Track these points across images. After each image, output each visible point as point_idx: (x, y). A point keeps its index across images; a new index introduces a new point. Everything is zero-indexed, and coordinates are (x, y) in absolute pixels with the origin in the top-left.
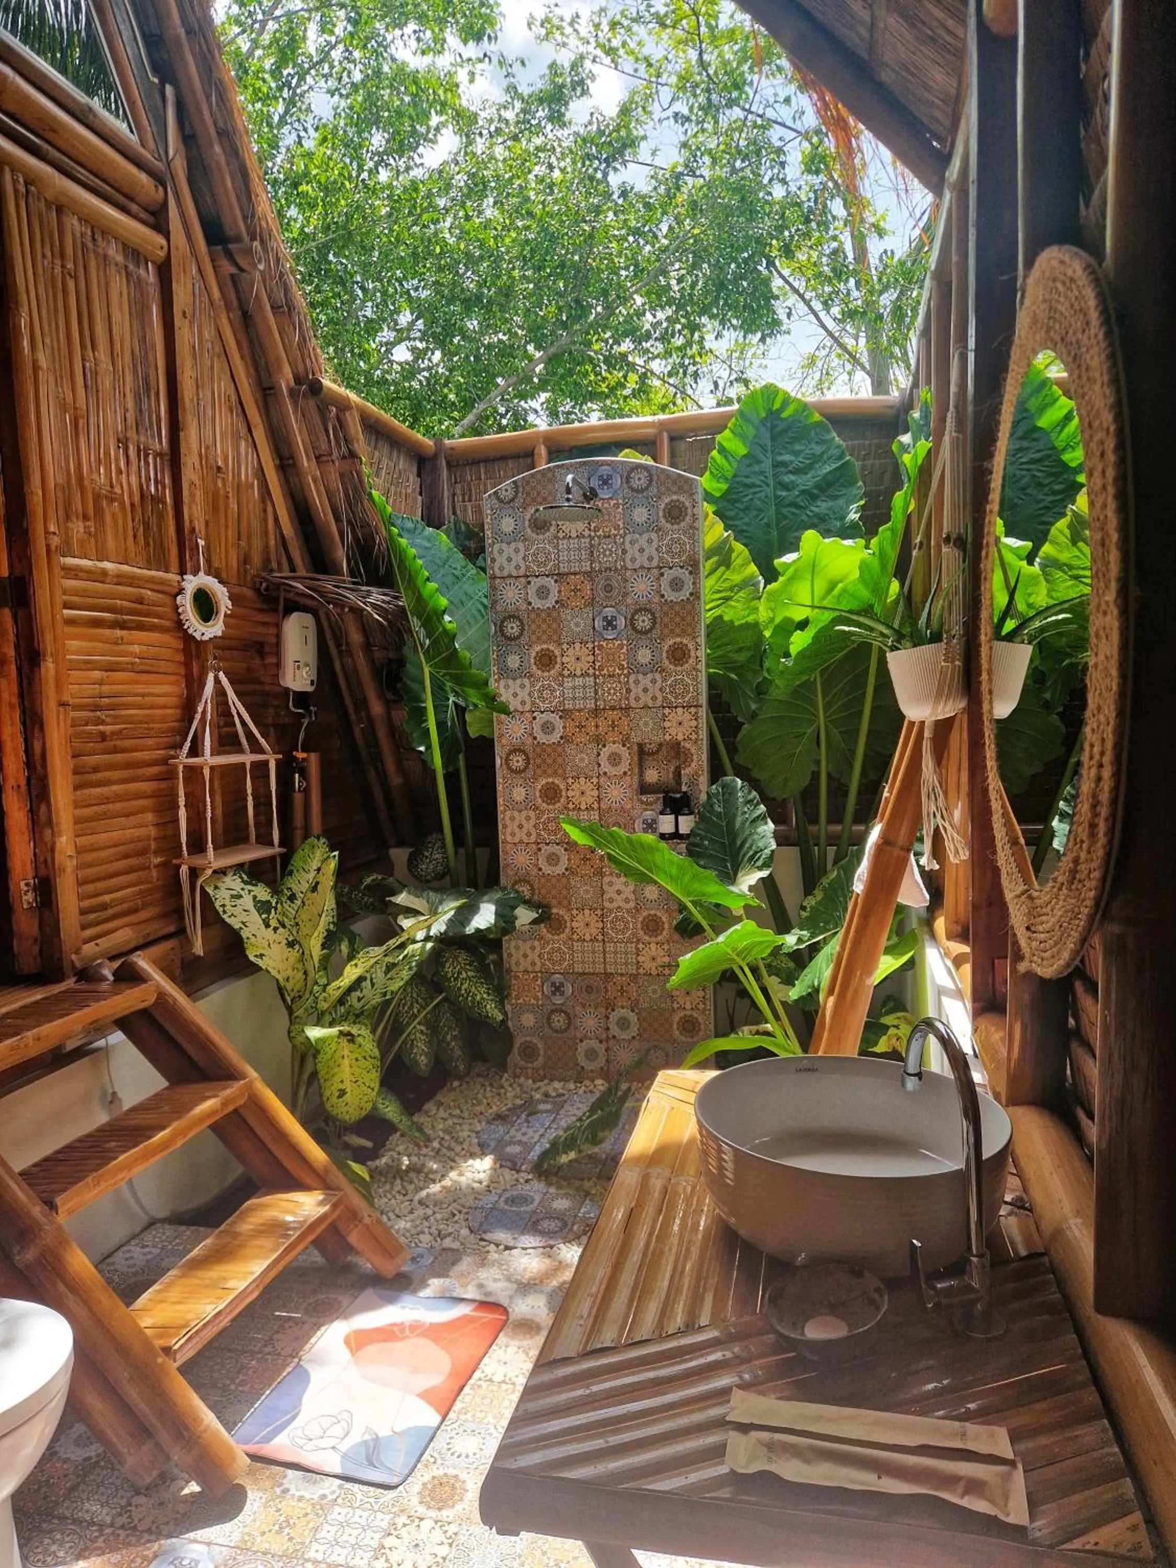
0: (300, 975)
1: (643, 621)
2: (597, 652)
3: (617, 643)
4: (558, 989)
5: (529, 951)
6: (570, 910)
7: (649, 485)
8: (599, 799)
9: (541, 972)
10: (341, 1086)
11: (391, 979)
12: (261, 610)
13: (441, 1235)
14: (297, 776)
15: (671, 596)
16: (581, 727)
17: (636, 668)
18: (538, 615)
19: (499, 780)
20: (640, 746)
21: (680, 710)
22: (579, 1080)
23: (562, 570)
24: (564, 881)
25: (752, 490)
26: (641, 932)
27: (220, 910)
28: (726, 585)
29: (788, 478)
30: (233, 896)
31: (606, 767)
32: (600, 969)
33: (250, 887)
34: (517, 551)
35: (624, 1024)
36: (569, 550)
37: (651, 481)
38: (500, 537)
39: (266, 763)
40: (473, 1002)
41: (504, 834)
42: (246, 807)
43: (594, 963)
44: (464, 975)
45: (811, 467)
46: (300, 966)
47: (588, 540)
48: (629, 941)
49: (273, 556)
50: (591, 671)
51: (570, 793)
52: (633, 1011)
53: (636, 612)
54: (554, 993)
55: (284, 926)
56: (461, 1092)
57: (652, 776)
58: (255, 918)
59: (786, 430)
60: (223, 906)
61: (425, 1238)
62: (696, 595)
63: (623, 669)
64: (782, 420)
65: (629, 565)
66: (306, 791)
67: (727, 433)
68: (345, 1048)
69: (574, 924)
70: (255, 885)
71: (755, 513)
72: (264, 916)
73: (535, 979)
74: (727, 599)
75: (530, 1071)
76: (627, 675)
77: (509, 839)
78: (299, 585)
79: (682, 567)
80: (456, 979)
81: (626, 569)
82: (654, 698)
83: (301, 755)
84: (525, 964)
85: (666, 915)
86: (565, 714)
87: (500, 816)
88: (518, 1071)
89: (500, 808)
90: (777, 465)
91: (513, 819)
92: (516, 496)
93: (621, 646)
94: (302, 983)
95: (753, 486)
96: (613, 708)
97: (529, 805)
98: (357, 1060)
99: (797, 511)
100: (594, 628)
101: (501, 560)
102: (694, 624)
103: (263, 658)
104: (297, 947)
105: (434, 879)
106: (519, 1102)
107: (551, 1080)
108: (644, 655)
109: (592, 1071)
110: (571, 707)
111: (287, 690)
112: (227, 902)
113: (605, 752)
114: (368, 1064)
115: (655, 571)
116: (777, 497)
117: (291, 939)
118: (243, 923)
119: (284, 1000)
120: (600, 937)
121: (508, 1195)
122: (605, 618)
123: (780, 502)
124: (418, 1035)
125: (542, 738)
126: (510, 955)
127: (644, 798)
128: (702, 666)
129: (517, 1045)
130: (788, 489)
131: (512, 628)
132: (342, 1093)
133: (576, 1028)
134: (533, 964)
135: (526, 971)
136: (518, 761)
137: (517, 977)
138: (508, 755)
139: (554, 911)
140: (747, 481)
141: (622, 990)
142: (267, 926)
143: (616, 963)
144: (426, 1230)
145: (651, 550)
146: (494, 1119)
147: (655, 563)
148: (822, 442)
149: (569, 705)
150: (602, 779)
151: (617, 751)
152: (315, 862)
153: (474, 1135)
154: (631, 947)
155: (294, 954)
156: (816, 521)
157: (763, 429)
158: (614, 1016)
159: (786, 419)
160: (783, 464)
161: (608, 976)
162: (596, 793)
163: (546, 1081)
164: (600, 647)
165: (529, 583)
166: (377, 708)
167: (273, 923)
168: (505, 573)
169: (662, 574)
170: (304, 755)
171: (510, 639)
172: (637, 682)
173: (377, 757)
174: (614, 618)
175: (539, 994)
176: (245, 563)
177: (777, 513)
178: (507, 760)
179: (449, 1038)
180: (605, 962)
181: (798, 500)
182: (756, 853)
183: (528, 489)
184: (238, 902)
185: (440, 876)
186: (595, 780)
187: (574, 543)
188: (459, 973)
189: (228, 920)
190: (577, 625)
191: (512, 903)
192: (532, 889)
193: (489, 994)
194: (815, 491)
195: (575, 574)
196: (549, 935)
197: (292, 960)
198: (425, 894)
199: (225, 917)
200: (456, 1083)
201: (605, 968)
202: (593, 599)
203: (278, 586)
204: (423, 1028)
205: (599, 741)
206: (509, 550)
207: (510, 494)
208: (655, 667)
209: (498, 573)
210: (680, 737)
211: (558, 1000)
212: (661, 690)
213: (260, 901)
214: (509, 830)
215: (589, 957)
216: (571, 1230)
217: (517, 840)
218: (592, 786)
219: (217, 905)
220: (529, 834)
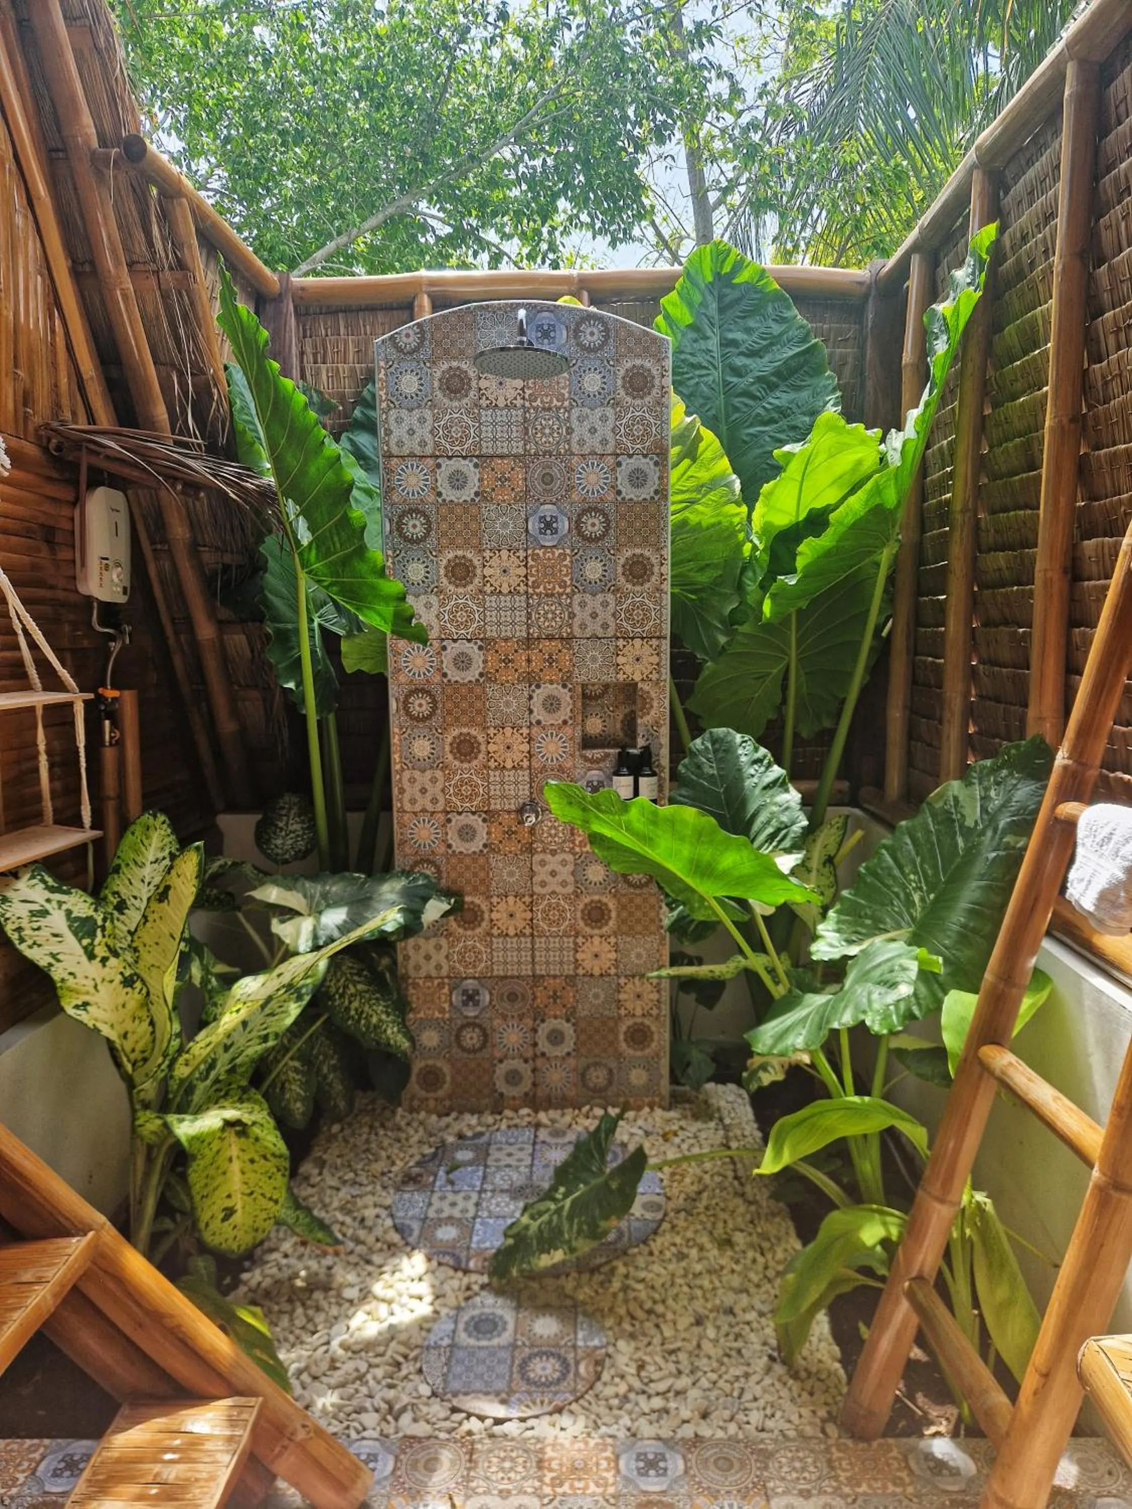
0: (145, 1025)
1: (593, 525)
2: (531, 563)
3: (557, 553)
4: (471, 998)
5: (432, 952)
6: (489, 897)
7: (605, 343)
8: (530, 755)
9: (449, 977)
10: (229, 1203)
11: (272, 1014)
12: (49, 479)
13: (393, 1412)
14: (107, 723)
15: (629, 492)
16: (506, 661)
17: (581, 585)
18: (451, 511)
19: (394, 729)
20: (584, 686)
21: (638, 642)
22: (497, 1110)
23: (484, 451)
24: (481, 861)
25: (697, 372)
26: (581, 923)
27: (14, 937)
28: (689, 484)
29: (739, 361)
30: (33, 914)
31: (539, 714)
32: (526, 970)
33: (57, 897)
34: (422, 420)
35: (556, 1037)
36: (494, 424)
37: (607, 337)
38: (398, 400)
39: (68, 706)
40: (368, 1026)
41: (401, 801)
42: (37, 770)
43: (519, 963)
44: (352, 990)
45: (766, 349)
46: (143, 1013)
47: (520, 412)
48: (566, 934)
49: (65, 401)
50: (522, 588)
51: (492, 748)
52: (568, 1021)
53: (584, 512)
54: (465, 1004)
55: (116, 954)
56: (346, 1141)
57: (595, 725)
58: (72, 946)
59: (737, 301)
60: (19, 929)
61: (370, 1419)
62: (662, 493)
63: (565, 587)
64: (734, 287)
65: (575, 449)
66: (119, 744)
67: (673, 295)
68: (234, 1146)
69: (494, 916)
70: (68, 893)
71: (701, 401)
72: (86, 942)
73: (441, 986)
74: (692, 502)
75: (432, 1103)
76: (570, 596)
77: (408, 807)
78: (112, 444)
79: (645, 456)
80: (342, 996)
81: (572, 454)
82: (605, 626)
83: (110, 694)
84: (428, 968)
85: (614, 901)
86: (486, 644)
87: (395, 778)
88: (416, 1103)
89: (396, 767)
90: (727, 343)
91: (412, 780)
92: (421, 344)
93: (563, 556)
94: (148, 1037)
95: (699, 366)
96: (550, 638)
97: (435, 762)
98: (252, 1161)
99: (751, 402)
100: (527, 531)
101: (399, 432)
102: (657, 531)
103: (53, 551)
104: (138, 985)
105: (296, 858)
106: (428, 1151)
107: (461, 1112)
108: (593, 570)
109: (514, 1098)
110: (495, 634)
111: (89, 600)
112: (25, 923)
113: (540, 695)
114: (270, 1166)
115: (611, 460)
116: (726, 384)
117: (128, 973)
118: (53, 956)
119: (118, 1065)
120: (528, 931)
121: (465, 1317)
122: (542, 519)
123: (729, 389)
124: (292, 1075)
125: (454, 675)
126: (407, 958)
127: (589, 753)
128: (667, 587)
129: (415, 1070)
130: (740, 375)
131: (415, 527)
132: (229, 1212)
133: (494, 1046)
134: (439, 967)
135: (429, 977)
136: (420, 706)
137: (416, 986)
138: (407, 697)
139: (468, 899)
140: (692, 360)
141: (555, 997)
142: (91, 956)
143: (547, 963)
144: (368, 1404)
145: (605, 431)
146: (404, 1183)
147: (610, 449)
148: (781, 320)
149: (491, 632)
150: (535, 730)
151: (555, 693)
152: (152, 850)
153: (384, 1213)
154: (569, 942)
155: (134, 997)
156: (775, 415)
157: (709, 298)
158: (544, 1029)
159: (739, 285)
160: (734, 343)
161: (536, 978)
162: (525, 748)
163: (454, 1115)
164: (535, 557)
165: (439, 466)
166: (206, 631)
167: (100, 951)
168: (406, 451)
169: (619, 464)
170: (116, 693)
171: (412, 541)
172: (583, 604)
173: (203, 695)
174: (555, 519)
175: (446, 1006)
176: (25, 405)
177: (727, 404)
178: (406, 703)
179: (325, 1070)
180: (533, 963)
181: (752, 388)
182: (778, 830)
183: (438, 335)
184: (43, 922)
185: (302, 855)
186: (525, 731)
187: (501, 416)
188: (346, 987)
189: (30, 953)
190: (505, 525)
191: (422, 892)
192: (439, 871)
193: (388, 1014)
194: (774, 379)
195: (501, 457)
196: (461, 931)
197: (132, 1005)
198: (299, 884)
199: (23, 947)
200: (336, 1128)
201: (533, 970)
202: (527, 491)
203: (77, 444)
204: (297, 1064)
205: (532, 680)
206: (411, 419)
207: (413, 341)
208: (606, 586)
209: (395, 450)
210: (637, 677)
211: (471, 1012)
212: (614, 615)
213: (77, 919)
214: (407, 797)
215: (512, 956)
216: (577, 1374)
217: (417, 808)
218: (520, 739)
219: (9, 928)
220: (434, 801)
